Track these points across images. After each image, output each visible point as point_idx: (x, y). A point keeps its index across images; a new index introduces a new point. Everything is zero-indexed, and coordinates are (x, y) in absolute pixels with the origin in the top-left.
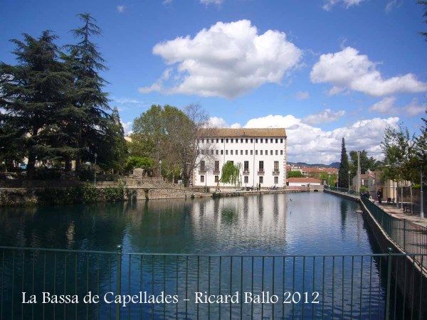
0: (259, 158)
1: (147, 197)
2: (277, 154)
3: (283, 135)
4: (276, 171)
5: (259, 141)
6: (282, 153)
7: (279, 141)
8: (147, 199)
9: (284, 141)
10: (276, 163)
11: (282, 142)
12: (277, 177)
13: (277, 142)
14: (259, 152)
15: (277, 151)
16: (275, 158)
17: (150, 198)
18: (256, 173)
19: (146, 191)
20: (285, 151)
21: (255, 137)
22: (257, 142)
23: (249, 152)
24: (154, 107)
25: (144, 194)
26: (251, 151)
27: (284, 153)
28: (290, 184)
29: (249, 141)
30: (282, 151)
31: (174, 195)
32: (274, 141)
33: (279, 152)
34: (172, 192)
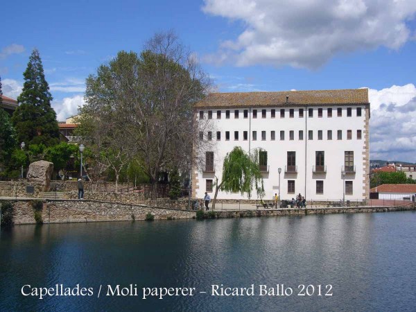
0: (316, 145)
1: (38, 219)
2: (349, 137)
3: (364, 101)
4: (349, 170)
5: (315, 112)
6: (359, 136)
7: (354, 112)
8: (39, 223)
9: (363, 112)
10: (349, 154)
11: (359, 114)
12: (351, 182)
13: (349, 114)
14: (315, 135)
15: (349, 131)
16: (346, 145)
17: (46, 220)
18: (310, 174)
19: (38, 206)
20: (366, 132)
21: (306, 106)
22: (311, 114)
23: (296, 135)
24: (122, 56)
25: (32, 212)
26: (301, 132)
27: (363, 135)
28: (381, 196)
29: (296, 113)
30: (359, 132)
31: (105, 216)
32: (344, 112)
33: (354, 134)
34: (99, 209)
